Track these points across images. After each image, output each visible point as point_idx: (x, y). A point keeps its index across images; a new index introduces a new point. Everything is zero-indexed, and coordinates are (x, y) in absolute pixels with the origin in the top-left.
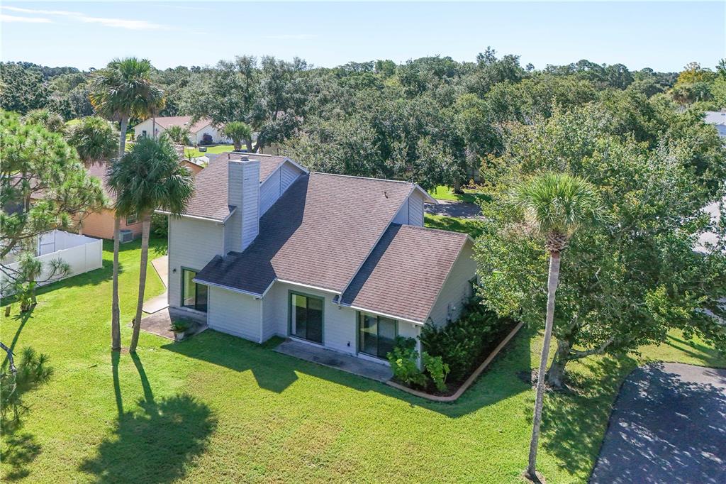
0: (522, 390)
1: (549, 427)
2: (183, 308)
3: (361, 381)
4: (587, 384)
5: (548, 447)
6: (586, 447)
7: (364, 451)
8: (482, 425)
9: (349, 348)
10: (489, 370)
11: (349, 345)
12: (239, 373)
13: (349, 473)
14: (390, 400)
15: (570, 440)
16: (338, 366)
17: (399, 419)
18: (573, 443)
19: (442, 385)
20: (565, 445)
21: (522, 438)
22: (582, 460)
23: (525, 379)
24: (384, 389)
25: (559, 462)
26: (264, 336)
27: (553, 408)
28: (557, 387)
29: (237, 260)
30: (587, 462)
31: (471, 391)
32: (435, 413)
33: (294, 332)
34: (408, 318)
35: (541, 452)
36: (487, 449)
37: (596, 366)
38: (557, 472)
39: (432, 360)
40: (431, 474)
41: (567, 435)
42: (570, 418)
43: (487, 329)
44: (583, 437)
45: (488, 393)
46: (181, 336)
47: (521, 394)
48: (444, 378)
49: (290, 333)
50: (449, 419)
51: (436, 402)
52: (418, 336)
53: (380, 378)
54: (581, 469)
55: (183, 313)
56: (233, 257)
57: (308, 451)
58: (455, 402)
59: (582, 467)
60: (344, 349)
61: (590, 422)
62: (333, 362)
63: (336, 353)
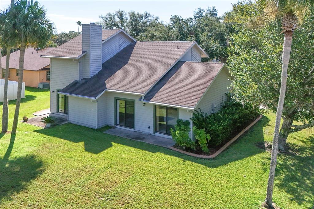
0: (259, 152)
1: (279, 174)
2: (58, 113)
3: (153, 148)
4: (302, 150)
5: (281, 186)
6: (307, 186)
7: (143, 190)
8: (231, 172)
9: (149, 129)
10: (237, 142)
11: (149, 128)
12: (75, 144)
13: (128, 204)
14: (169, 157)
15: (295, 181)
16: (141, 140)
17: (174, 168)
18: (297, 184)
19: (205, 148)
20: (292, 185)
21: (260, 180)
22: (306, 195)
23: (261, 146)
24: (167, 151)
25: (289, 196)
26: (98, 125)
27: (280, 162)
28: (282, 150)
29: (86, 82)
30: (310, 196)
31: (225, 153)
32: (199, 165)
33: (118, 123)
34: (184, 106)
35: (275, 190)
36: (235, 187)
37: (305, 140)
38: (288, 203)
39: (199, 131)
40: (191, 205)
41: (293, 178)
42: (293, 168)
43: (236, 116)
44: (304, 180)
45: (236, 154)
46: (49, 125)
47: (258, 155)
48: (207, 144)
49: (116, 124)
50: (209, 169)
51: (201, 159)
52: (191, 119)
53: (166, 146)
54: (306, 201)
55: (58, 116)
56: (84, 81)
57: (101, 190)
58: (214, 159)
59: (307, 200)
60: (146, 130)
61: (307, 171)
62: (138, 138)
63: (142, 133)
